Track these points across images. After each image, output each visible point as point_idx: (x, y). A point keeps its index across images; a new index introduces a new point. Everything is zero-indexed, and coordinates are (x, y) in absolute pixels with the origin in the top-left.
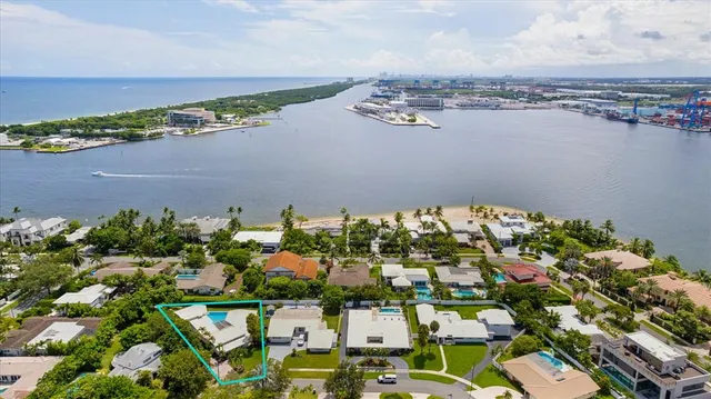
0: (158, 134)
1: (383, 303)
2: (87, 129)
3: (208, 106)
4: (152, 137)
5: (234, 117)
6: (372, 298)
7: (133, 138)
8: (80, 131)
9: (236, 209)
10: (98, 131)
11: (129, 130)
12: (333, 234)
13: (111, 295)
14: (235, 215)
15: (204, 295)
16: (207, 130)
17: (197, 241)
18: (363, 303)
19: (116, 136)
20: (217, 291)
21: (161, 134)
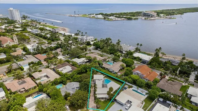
0: (137, 18)
1: (179, 107)
2: (119, 16)
3: (155, 12)
4: (135, 19)
5: (163, 16)
6: (174, 102)
7: (129, 19)
8: (118, 16)
9: (140, 44)
10: (121, 16)
11: (130, 16)
12: (173, 64)
13: (86, 62)
14: (139, 46)
15: (110, 72)
16: (152, 18)
17: (122, 52)
18: (168, 102)
19: (125, 18)
20: (114, 72)
21: (138, 18)
